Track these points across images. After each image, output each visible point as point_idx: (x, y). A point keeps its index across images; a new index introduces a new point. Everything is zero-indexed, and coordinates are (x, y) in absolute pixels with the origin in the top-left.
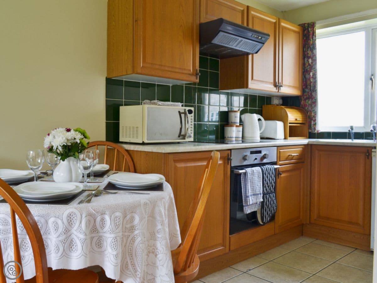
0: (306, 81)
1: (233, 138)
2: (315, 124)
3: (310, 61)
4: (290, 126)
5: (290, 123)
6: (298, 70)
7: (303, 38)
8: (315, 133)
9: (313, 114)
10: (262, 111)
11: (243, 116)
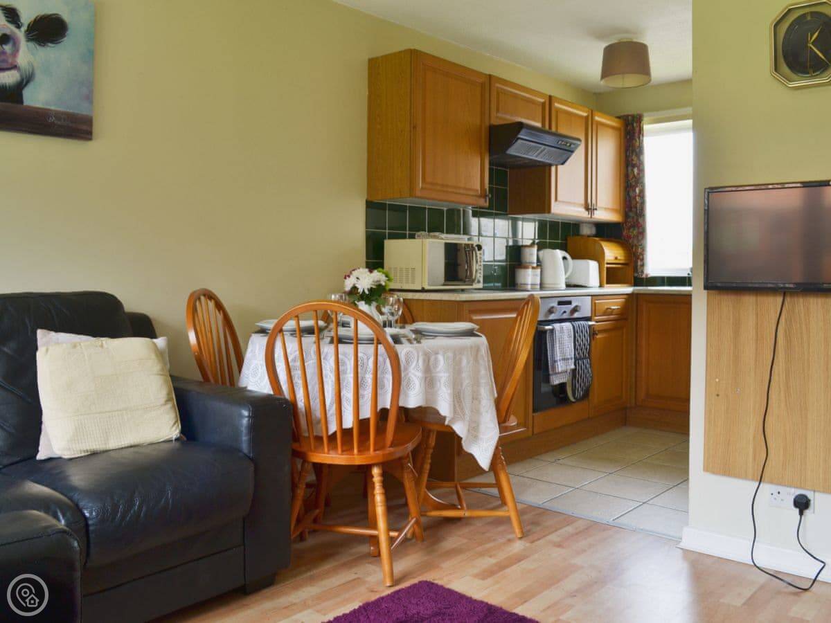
0: (630, 201)
1: (527, 284)
2: (643, 265)
3: (636, 170)
4: (607, 268)
5: (608, 264)
6: (618, 183)
7: (626, 137)
8: (643, 278)
9: (640, 250)
10: (566, 244)
11: (541, 253)
